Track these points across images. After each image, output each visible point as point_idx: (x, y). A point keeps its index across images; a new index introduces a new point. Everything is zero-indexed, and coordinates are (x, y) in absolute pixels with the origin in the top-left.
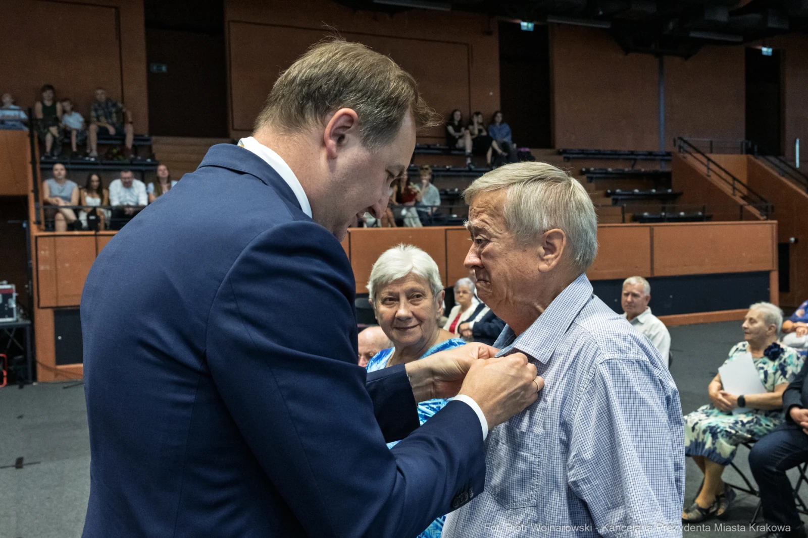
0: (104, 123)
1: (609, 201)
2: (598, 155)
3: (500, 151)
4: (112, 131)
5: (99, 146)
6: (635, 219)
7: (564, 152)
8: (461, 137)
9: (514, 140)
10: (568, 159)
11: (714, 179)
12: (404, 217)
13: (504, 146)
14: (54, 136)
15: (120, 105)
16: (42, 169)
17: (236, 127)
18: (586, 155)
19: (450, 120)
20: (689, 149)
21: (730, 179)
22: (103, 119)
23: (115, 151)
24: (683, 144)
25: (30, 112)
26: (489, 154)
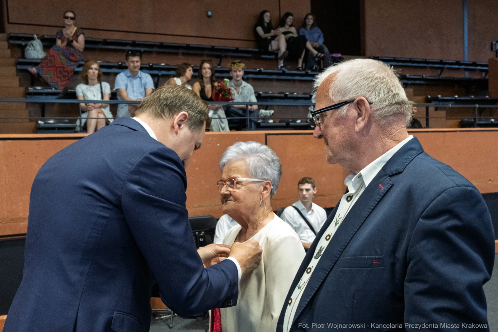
3: (314, 52)
8: (274, 38)
17: (11, 21)
19: (260, 21)
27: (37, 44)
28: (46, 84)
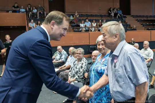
0: (40, 11)
1: (142, 26)
2: (140, 16)
3: (119, 16)
4: (42, 13)
5: (39, 16)
6: (147, 29)
7: (133, 16)
8: (112, 13)
9: (122, 14)
10: (134, 17)
12: (100, 29)
13: (120, 15)
14: (31, 14)
15: (43, 8)
16: (29, 21)
17: (66, 12)
18: (137, 16)
22: (40, 10)
23: (43, 17)
25: (26, 10)
26: (117, 16)
27: (72, 16)
28: (74, 23)
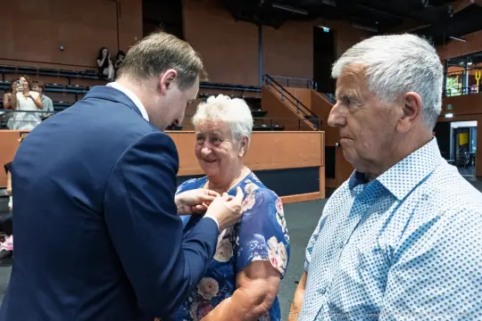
11: (286, 101)
20: (273, 83)
21: (295, 102)
24: (268, 79)
